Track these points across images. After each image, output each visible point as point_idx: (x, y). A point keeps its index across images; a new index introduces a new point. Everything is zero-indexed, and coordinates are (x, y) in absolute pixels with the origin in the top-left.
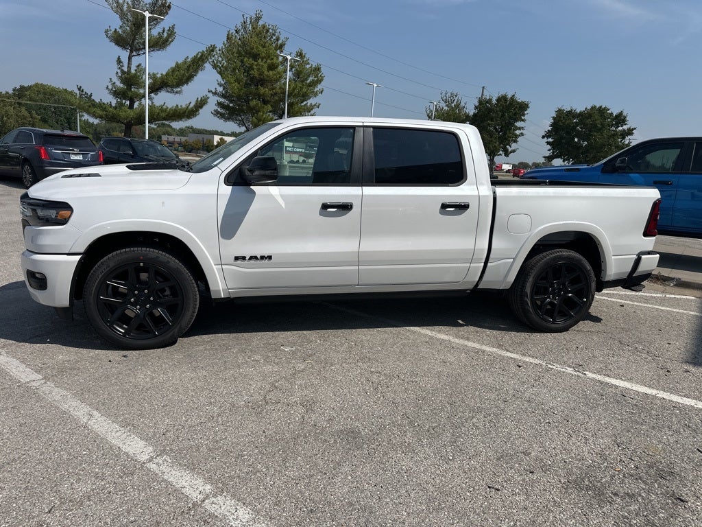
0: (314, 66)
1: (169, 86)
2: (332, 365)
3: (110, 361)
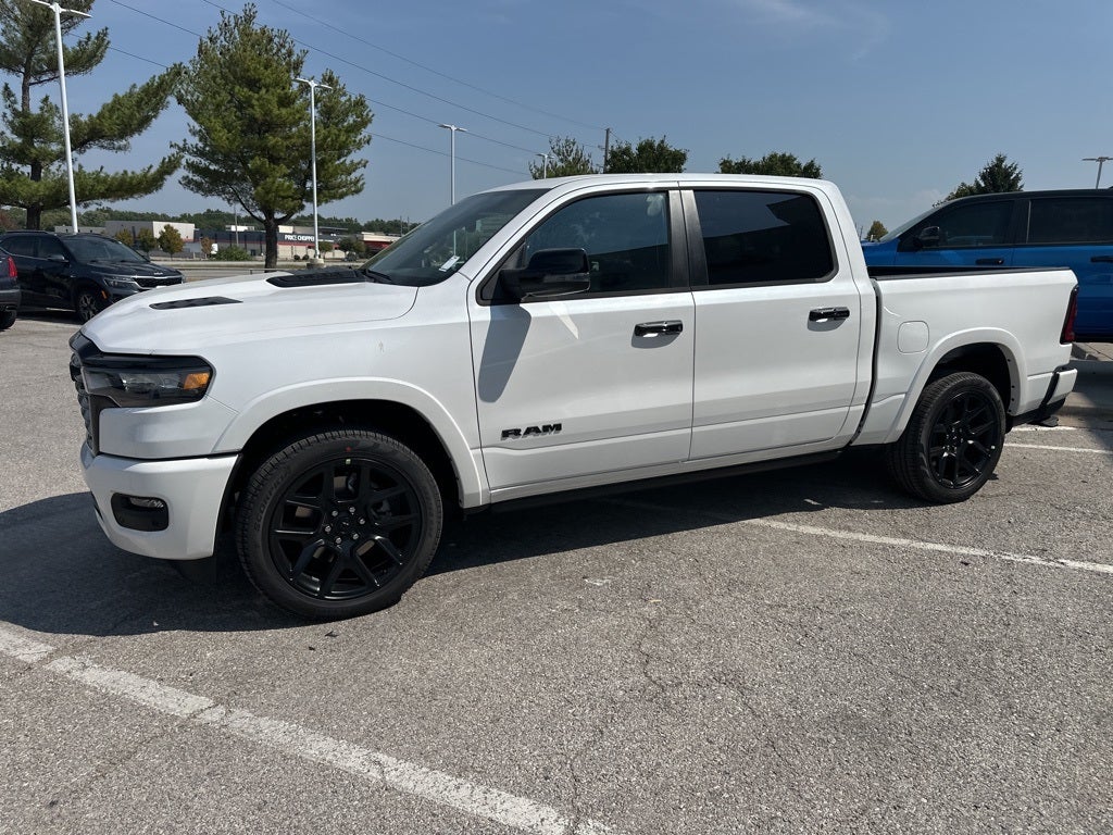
0: (353, 99)
3: (311, 649)
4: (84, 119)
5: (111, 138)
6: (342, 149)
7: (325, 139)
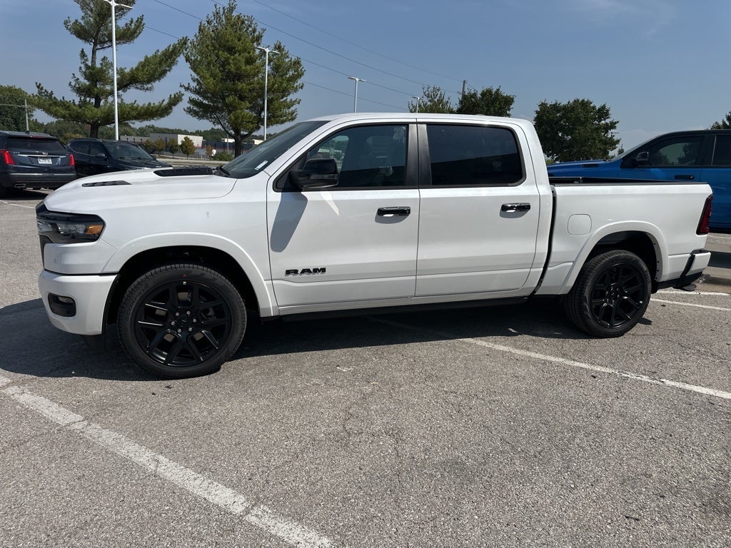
0: (293, 60)
1: (138, 82)
2: (400, 386)
3: (153, 394)
4: (127, 71)
5: (142, 82)
6: (285, 92)
7: (274, 84)
